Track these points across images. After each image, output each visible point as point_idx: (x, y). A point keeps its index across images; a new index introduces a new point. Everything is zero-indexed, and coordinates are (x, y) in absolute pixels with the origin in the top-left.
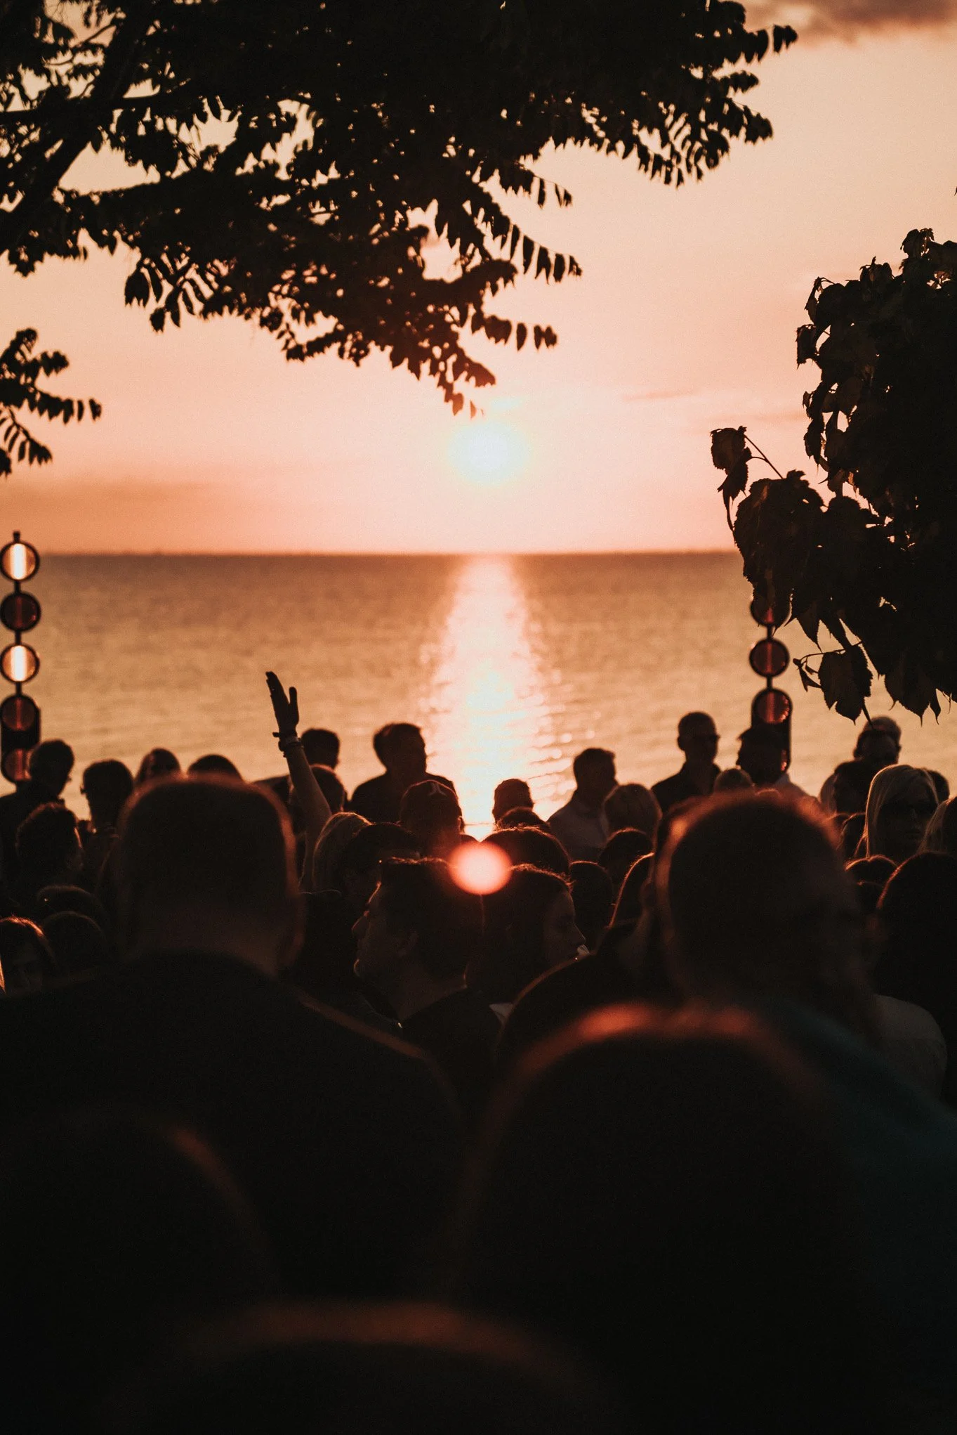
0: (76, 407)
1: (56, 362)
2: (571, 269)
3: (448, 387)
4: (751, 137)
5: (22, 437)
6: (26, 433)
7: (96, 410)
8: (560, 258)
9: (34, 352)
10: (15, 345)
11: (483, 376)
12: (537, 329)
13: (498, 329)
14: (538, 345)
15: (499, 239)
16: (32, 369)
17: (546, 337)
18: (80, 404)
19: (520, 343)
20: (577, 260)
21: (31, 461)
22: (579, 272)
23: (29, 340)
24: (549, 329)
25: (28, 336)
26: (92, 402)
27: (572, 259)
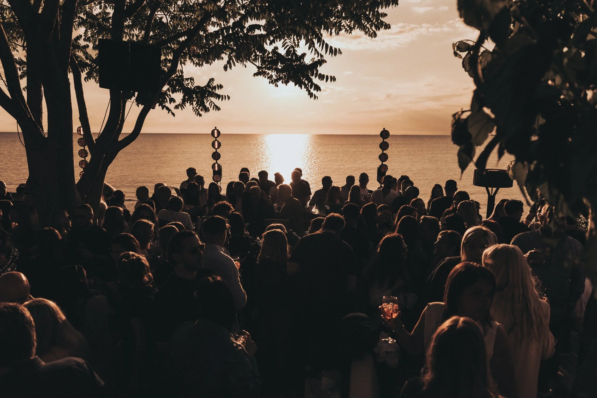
0: (224, 97)
1: (221, 87)
2: (339, 53)
3: (309, 91)
4: (385, 28)
5: (213, 105)
6: (214, 103)
7: (229, 98)
8: (336, 49)
9: (215, 84)
10: (209, 82)
11: (317, 88)
12: (331, 77)
13: (321, 77)
14: (331, 81)
15: (319, 44)
16: (215, 88)
17: (333, 79)
18: (225, 96)
19: (327, 81)
20: (341, 50)
21: (216, 110)
22: (341, 53)
23: (212, 81)
24: (334, 77)
25: (212, 80)
26: (228, 96)
27: (339, 49)
